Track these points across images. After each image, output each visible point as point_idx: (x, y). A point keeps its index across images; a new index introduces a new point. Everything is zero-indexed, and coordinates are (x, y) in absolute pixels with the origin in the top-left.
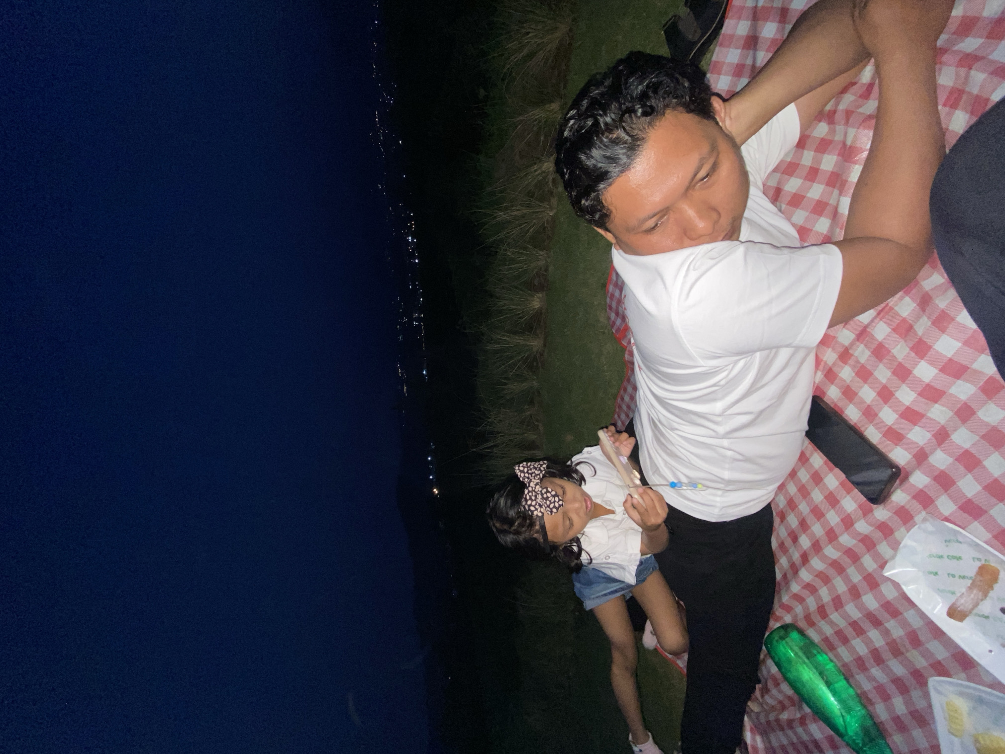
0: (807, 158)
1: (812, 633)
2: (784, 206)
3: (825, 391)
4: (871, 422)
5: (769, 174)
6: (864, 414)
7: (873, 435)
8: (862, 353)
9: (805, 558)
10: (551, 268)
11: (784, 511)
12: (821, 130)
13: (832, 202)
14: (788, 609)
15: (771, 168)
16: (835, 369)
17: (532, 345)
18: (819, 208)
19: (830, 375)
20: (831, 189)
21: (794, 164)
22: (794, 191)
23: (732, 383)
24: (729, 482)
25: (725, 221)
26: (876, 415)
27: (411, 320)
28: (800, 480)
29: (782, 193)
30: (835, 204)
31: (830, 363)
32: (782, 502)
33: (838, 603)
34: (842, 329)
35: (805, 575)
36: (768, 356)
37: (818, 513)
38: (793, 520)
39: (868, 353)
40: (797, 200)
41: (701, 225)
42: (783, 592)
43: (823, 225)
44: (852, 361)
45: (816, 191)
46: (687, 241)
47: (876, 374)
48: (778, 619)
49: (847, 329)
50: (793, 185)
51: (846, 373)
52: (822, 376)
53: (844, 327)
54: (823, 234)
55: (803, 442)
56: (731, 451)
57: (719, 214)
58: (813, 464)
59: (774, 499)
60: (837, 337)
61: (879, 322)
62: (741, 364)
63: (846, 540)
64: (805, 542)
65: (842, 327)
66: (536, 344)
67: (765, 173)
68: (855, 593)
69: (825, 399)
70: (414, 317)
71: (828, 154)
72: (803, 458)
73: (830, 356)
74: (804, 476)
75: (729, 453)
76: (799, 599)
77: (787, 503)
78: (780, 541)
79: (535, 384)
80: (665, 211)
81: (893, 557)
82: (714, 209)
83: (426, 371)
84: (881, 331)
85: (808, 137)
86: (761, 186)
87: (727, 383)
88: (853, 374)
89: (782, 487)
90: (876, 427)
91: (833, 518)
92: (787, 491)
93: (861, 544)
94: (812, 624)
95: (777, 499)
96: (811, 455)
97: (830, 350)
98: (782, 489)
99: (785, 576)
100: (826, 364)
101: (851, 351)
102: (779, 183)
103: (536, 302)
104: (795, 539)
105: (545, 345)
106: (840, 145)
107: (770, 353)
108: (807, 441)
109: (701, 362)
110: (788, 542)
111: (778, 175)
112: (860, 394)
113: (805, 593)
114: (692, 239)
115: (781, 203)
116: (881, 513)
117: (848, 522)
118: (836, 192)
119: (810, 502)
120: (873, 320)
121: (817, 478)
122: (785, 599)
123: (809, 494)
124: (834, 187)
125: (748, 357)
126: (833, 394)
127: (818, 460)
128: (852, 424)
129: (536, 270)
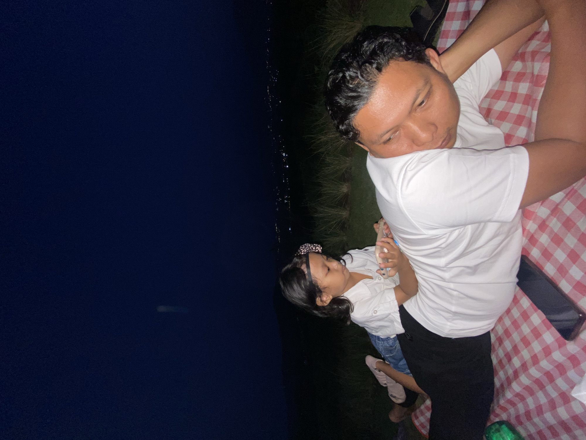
0: (509, 86)
1: (520, 429)
2: (493, 121)
3: (529, 252)
4: (564, 277)
5: (482, 99)
6: (558, 270)
7: (566, 287)
8: (555, 224)
9: (516, 374)
10: (353, 168)
11: (502, 337)
12: (518, 66)
13: (527, 115)
14: (504, 409)
15: (483, 95)
16: (536, 236)
17: (342, 214)
18: (519, 120)
19: (532, 240)
20: (526, 106)
21: (500, 91)
22: (501, 110)
23: (451, 247)
24: (455, 313)
25: (442, 132)
26: (567, 272)
27: (283, 199)
28: (513, 316)
29: (492, 112)
30: (530, 117)
31: (532, 231)
32: (500, 331)
33: (540, 410)
34: (540, 207)
35: (516, 387)
36: (478, 227)
37: (526, 342)
38: (508, 345)
39: (559, 225)
40: (503, 116)
41: (424, 136)
42: (500, 396)
43: (522, 132)
44: (548, 230)
45: (516, 109)
46: (415, 147)
47: (566, 240)
48: (497, 415)
49: (543, 207)
50: (500, 106)
51: (544, 239)
52: (527, 240)
53: (541, 204)
54: (522, 138)
55: (516, 288)
56: (456, 292)
57: (437, 127)
58: (522, 305)
59: (494, 328)
60: (537, 212)
61: (567, 201)
62: (456, 233)
63: (544, 364)
64: (516, 362)
65: (539, 205)
66: (345, 214)
67: (479, 99)
68: (553, 405)
69: (530, 258)
70: (285, 198)
71: (523, 82)
72: (515, 301)
73: (532, 226)
74: (516, 313)
75: (455, 293)
76: (512, 403)
77: (504, 332)
78: (499, 359)
79: (345, 238)
80: (396, 129)
81: (580, 382)
82: (434, 124)
83: (291, 229)
84: (569, 208)
85: (509, 72)
86: (478, 108)
87: (448, 246)
88: (549, 240)
89: (500, 319)
90: (567, 281)
91: (536, 347)
92: (504, 323)
93: (555, 369)
94: (521, 423)
95: (496, 328)
96: (521, 298)
97: (531, 222)
98: (500, 321)
99: (502, 385)
100: (529, 231)
101: (547, 223)
102: (489, 105)
103: (345, 189)
104: (510, 359)
105: (350, 215)
106: (530, 76)
107: (480, 225)
108: (518, 288)
109: (424, 231)
110: (505, 361)
111: (488, 100)
112: (555, 255)
113: (516, 400)
114: (418, 146)
115: (491, 118)
116: (572, 347)
117: (547, 351)
118: (530, 108)
119: (520, 333)
120: (563, 200)
121: (525, 316)
122: (502, 402)
123: (519, 327)
124: (528, 105)
125: (461, 228)
126: (535, 254)
127: (526, 302)
128: (550, 278)
129: (345, 169)
